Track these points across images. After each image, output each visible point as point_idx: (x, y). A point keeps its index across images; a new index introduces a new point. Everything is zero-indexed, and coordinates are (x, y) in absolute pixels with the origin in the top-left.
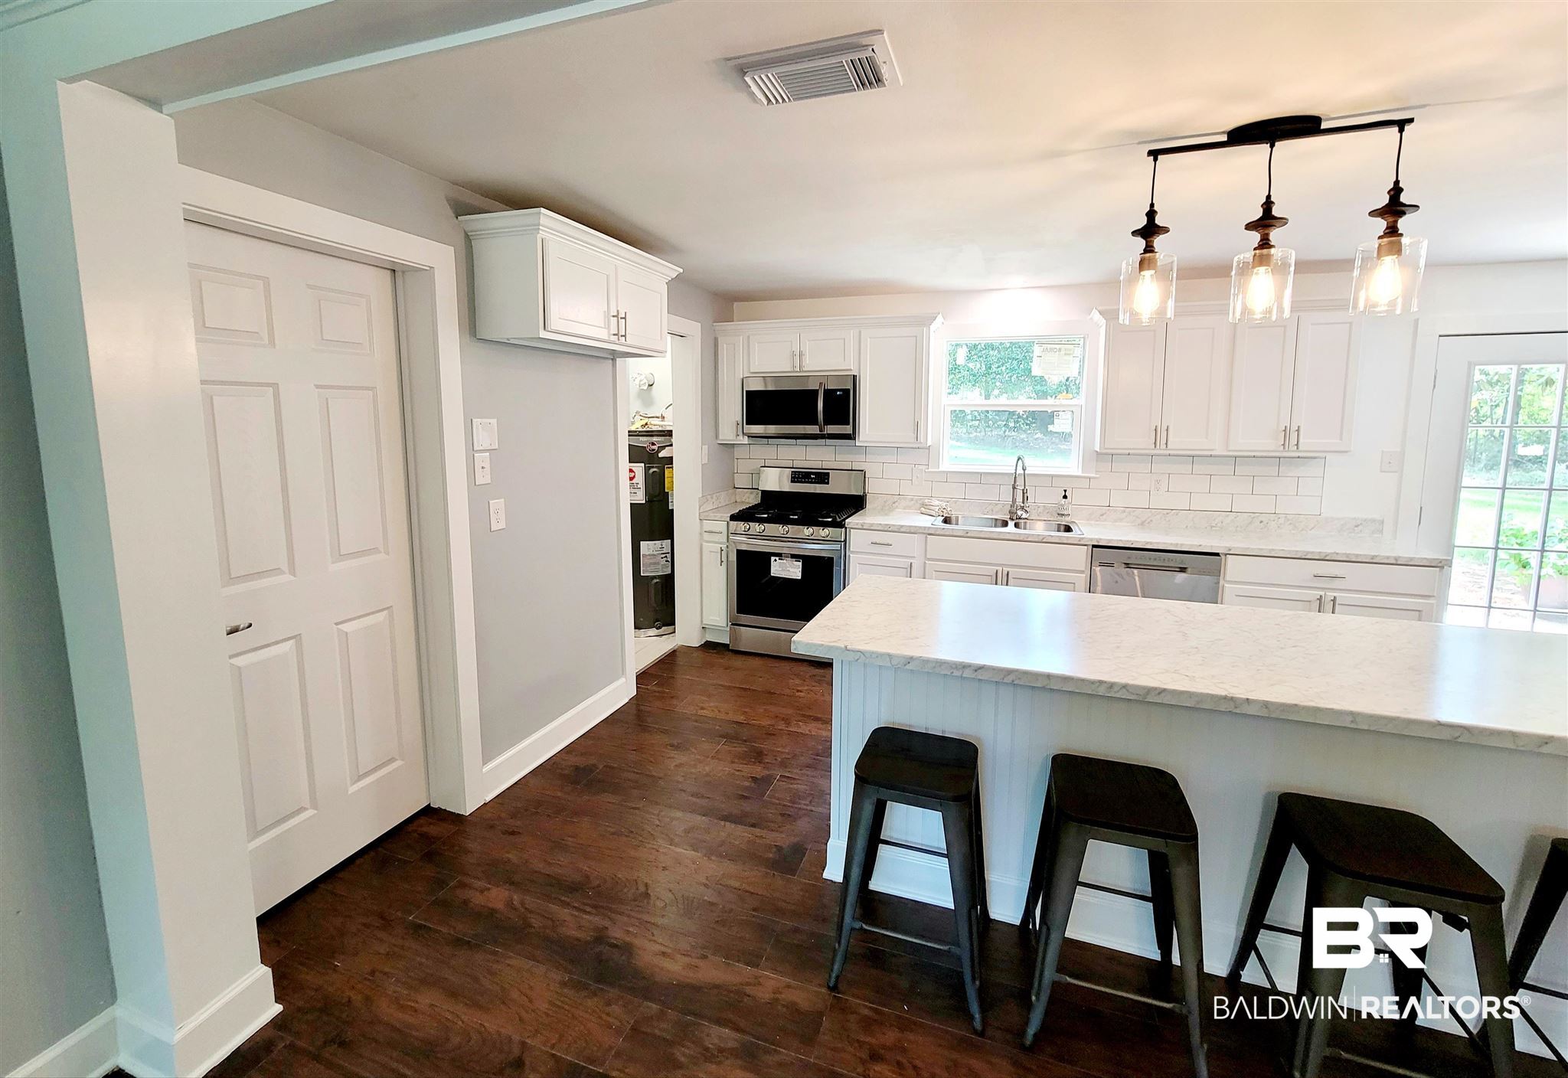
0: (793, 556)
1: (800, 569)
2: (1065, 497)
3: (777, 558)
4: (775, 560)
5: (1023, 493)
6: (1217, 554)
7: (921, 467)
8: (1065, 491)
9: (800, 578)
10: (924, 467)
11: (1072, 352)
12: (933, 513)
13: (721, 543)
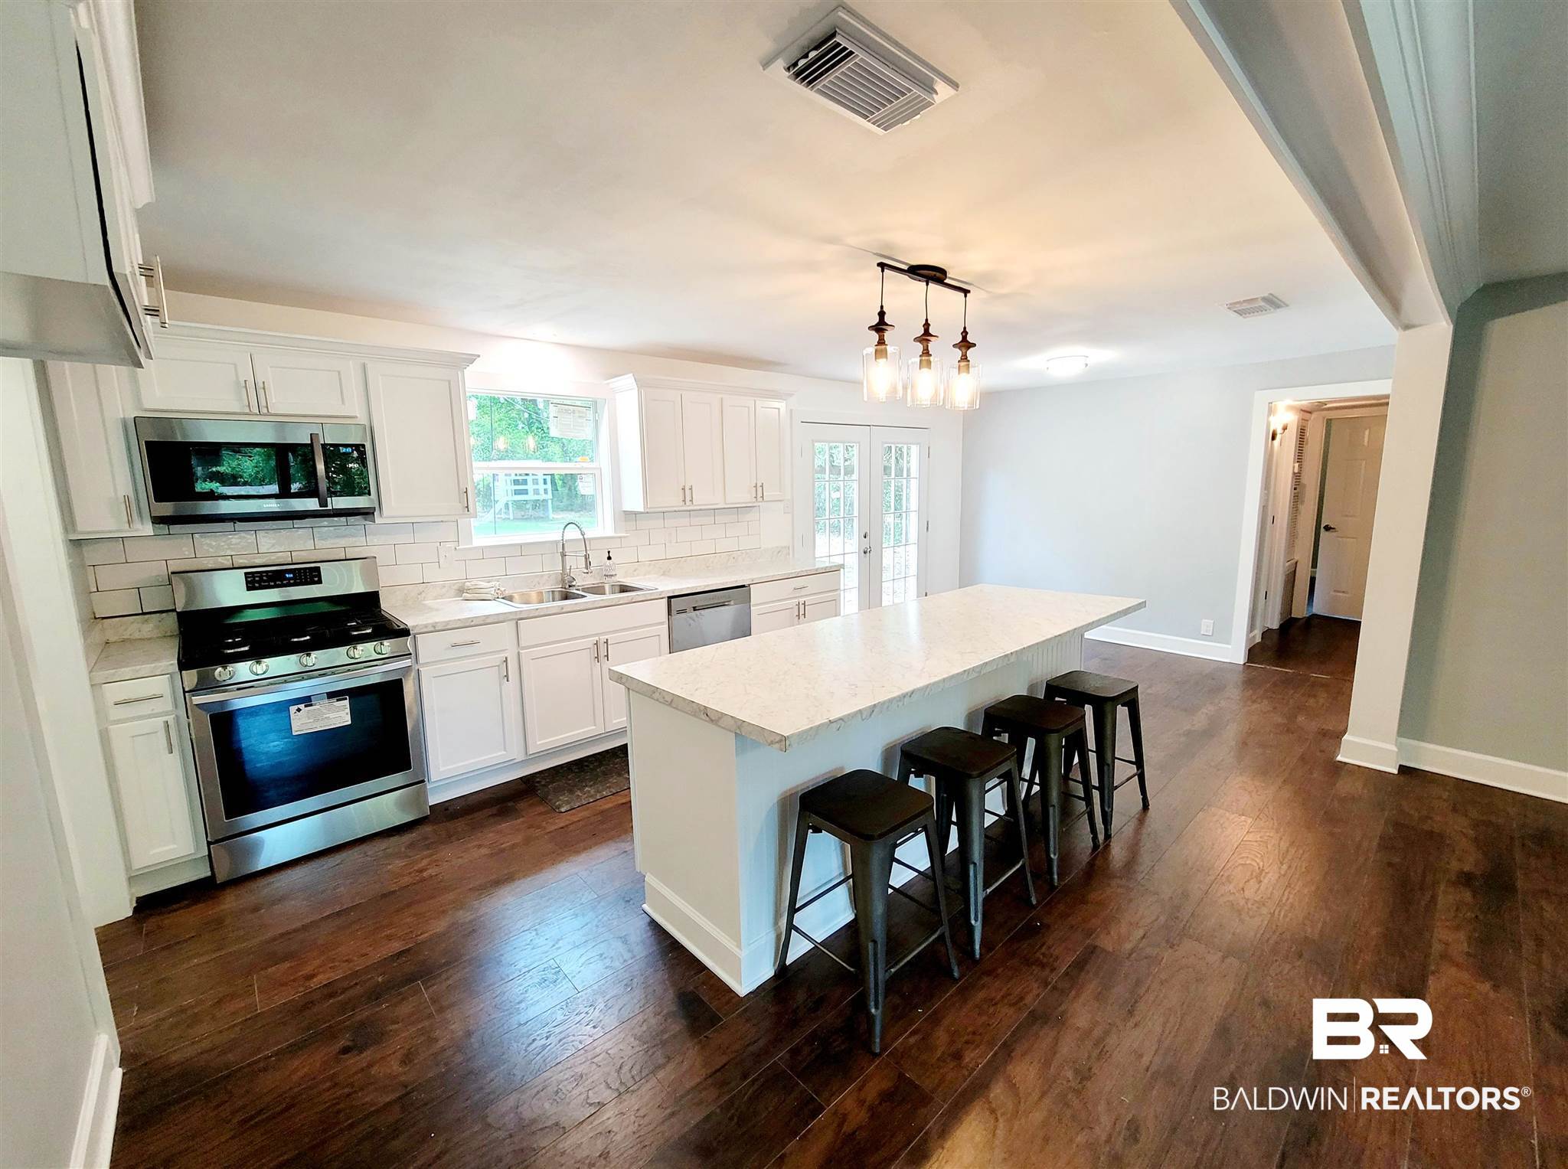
0: (331, 695)
1: (348, 710)
2: (609, 558)
3: (302, 706)
4: (299, 710)
5: (586, 558)
6: (743, 586)
7: (448, 545)
8: (609, 552)
9: (350, 723)
10: (452, 545)
11: (584, 415)
12: (489, 597)
13: (167, 713)
